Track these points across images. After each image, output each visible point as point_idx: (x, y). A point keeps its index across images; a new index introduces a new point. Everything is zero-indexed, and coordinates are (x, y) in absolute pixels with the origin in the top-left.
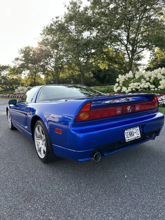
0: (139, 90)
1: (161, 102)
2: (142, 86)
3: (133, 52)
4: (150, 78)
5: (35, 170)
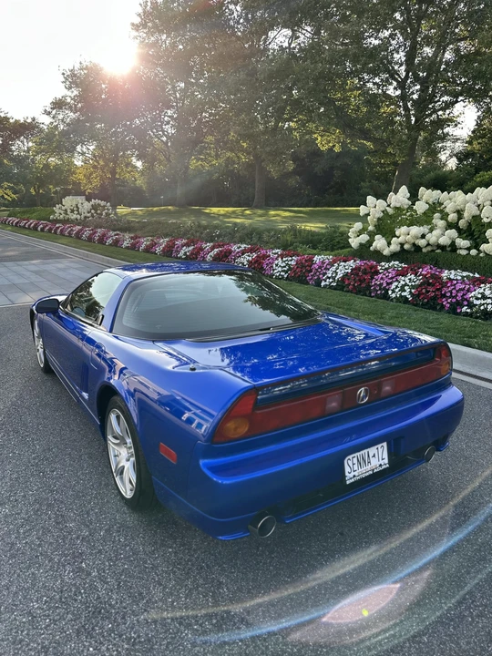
0: (424, 250)
2: (432, 238)
3: (423, 104)
4: (460, 213)
5: (106, 531)
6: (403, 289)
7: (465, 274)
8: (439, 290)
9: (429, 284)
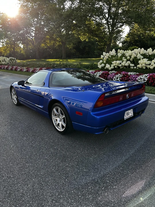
0: (121, 68)
1: (140, 80)
2: (123, 64)
5: (57, 140)
6: (117, 78)
7: (135, 73)
8: (128, 78)
9: (125, 76)
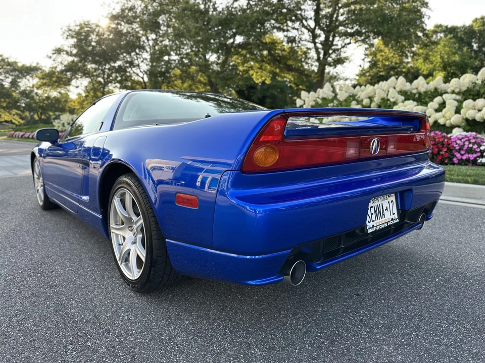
4: (371, 99)
